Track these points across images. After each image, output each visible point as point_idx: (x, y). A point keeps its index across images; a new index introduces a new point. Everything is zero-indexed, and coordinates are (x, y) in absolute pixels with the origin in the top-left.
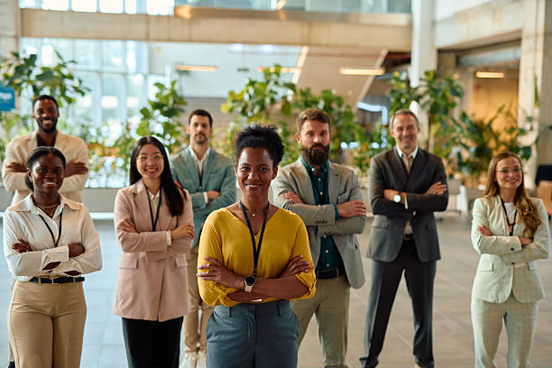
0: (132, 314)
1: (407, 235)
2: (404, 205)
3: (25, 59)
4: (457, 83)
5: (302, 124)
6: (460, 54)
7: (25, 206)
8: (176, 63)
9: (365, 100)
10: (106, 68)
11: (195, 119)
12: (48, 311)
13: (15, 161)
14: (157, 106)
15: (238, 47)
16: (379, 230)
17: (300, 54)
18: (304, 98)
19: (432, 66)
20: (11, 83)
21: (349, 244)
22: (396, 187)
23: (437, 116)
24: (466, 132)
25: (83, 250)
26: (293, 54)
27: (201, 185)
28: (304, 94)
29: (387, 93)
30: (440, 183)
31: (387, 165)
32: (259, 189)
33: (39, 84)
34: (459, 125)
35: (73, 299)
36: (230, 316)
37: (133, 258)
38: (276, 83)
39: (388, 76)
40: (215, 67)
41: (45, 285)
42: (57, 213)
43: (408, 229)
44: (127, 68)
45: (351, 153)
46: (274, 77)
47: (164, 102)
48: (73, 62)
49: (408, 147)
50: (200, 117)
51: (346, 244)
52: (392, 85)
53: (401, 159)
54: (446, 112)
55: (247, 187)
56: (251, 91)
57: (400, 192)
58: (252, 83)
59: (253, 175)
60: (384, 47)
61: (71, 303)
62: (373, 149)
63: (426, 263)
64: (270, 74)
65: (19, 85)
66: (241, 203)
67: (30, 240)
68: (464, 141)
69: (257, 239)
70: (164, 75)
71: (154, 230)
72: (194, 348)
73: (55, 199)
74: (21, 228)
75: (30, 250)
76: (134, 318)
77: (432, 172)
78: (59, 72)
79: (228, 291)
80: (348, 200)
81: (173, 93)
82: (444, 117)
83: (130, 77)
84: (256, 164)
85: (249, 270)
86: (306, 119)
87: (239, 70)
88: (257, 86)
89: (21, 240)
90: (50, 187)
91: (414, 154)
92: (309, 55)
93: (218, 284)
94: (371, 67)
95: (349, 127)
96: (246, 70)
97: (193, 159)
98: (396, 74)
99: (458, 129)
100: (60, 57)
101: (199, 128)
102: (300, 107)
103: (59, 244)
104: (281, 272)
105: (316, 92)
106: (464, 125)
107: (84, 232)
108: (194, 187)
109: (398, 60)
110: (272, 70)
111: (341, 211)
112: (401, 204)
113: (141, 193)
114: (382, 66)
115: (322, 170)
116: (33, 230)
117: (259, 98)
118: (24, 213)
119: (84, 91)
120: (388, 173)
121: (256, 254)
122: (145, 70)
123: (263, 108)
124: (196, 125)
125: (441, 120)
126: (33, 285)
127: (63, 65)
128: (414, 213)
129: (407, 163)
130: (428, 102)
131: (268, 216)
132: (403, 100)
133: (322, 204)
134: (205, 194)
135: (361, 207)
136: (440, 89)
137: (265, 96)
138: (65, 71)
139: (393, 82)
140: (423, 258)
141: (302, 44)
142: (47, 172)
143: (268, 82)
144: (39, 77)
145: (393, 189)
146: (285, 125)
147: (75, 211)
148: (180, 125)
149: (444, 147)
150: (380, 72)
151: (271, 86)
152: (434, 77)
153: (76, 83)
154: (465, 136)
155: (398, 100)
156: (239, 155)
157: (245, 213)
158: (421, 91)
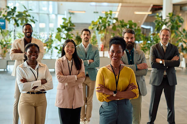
0: (63, 106)
1: (165, 76)
2: (164, 64)
3: (11, 9)
4: (181, 17)
5: (124, 34)
6: (182, 6)
7: (25, 65)
8: (69, 10)
9: (144, 24)
10: (41, 12)
11: (84, 32)
12: (34, 104)
13: (15, 49)
14: (64, 27)
15: (93, 4)
16: (154, 74)
17: (118, 6)
18: (121, 24)
19: (171, 11)
20: (6, 18)
21: (141, 79)
22: (160, 57)
23: (174, 30)
24: (185, 37)
25: (46, 82)
26: (115, 6)
27: (86, 57)
28: (121, 22)
29: (154, 22)
30: (177, 56)
31: (157, 49)
32: (117, 59)
33: (17, 18)
34: (182, 34)
35: (43, 100)
36: (108, 105)
37: (63, 85)
38: (110, 18)
39: (153, 15)
40: (85, 11)
41: (33, 95)
42: (36, 68)
43: (165, 73)
44: (49, 12)
45: (140, 45)
46: (109, 15)
47: (66, 25)
48: (31, 10)
49: (165, 42)
50: (86, 31)
51: (140, 79)
52: (156, 18)
53: (162, 47)
54: (177, 29)
55: (113, 59)
56: (101, 21)
57: (162, 59)
58: (101, 18)
59: (115, 54)
60: (152, 3)
61: (42, 101)
62: (148, 43)
63: (172, 86)
64: (108, 14)
65: (9, 19)
66: (111, 65)
67: (27, 78)
68: (184, 40)
69: (117, 77)
70: (64, 15)
71: (70, 75)
72: (84, 120)
73: (36, 62)
74: (23, 74)
75: (27, 82)
76: (63, 108)
77: (174, 52)
78: (25, 14)
79: (107, 96)
80: (141, 63)
81: (70, 22)
82: (176, 31)
83: (50, 15)
84: (116, 50)
85: (114, 89)
86: (126, 32)
87: (94, 12)
88: (103, 19)
89: (24, 78)
90: (33, 58)
91: (167, 45)
92: (122, 6)
93: (103, 94)
94: (147, 11)
95: (139, 35)
96: (97, 12)
97: (83, 48)
98: (157, 14)
99: (182, 36)
100: (25, 8)
101: (86, 36)
102: (120, 27)
103: (37, 79)
104: (126, 89)
105: (126, 21)
106: (184, 34)
107: (46, 75)
108: (84, 58)
109: (157, 8)
110: (109, 12)
111: (138, 67)
112: (162, 64)
113: (65, 60)
114: (151, 11)
115: (131, 51)
116: (28, 74)
117: (104, 24)
118: (24, 68)
119: (35, 21)
120: (157, 52)
121: (117, 83)
122: (56, 13)
123: (105, 27)
124: (85, 35)
125: (175, 32)
126: (28, 94)
127: (27, 11)
128: (167, 67)
129: (164, 48)
130: (170, 25)
131: (121, 69)
132: (160, 24)
133: (131, 64)
134: (88, 61)
135: (146, 66)
136: (175, 20)
137: (106, 23)
138: (27, 14)
139: (156, 17)
140: (171, 84)
141: (119, 2)
142: (32, 52)
143: (107, 17)
144: (17, 16)
145: (159, 58)
146: (114, 34)
147: (43, 67)
148: (72, 34)
149: (176, 42)
150: (150, 13)
151: (108, 19)
152: (172, 16)
153: (31, 18)
154: (184, 38)
155: (158, 24)
156: (110, 47)
157: (112, 68)
158: (167, 21)
